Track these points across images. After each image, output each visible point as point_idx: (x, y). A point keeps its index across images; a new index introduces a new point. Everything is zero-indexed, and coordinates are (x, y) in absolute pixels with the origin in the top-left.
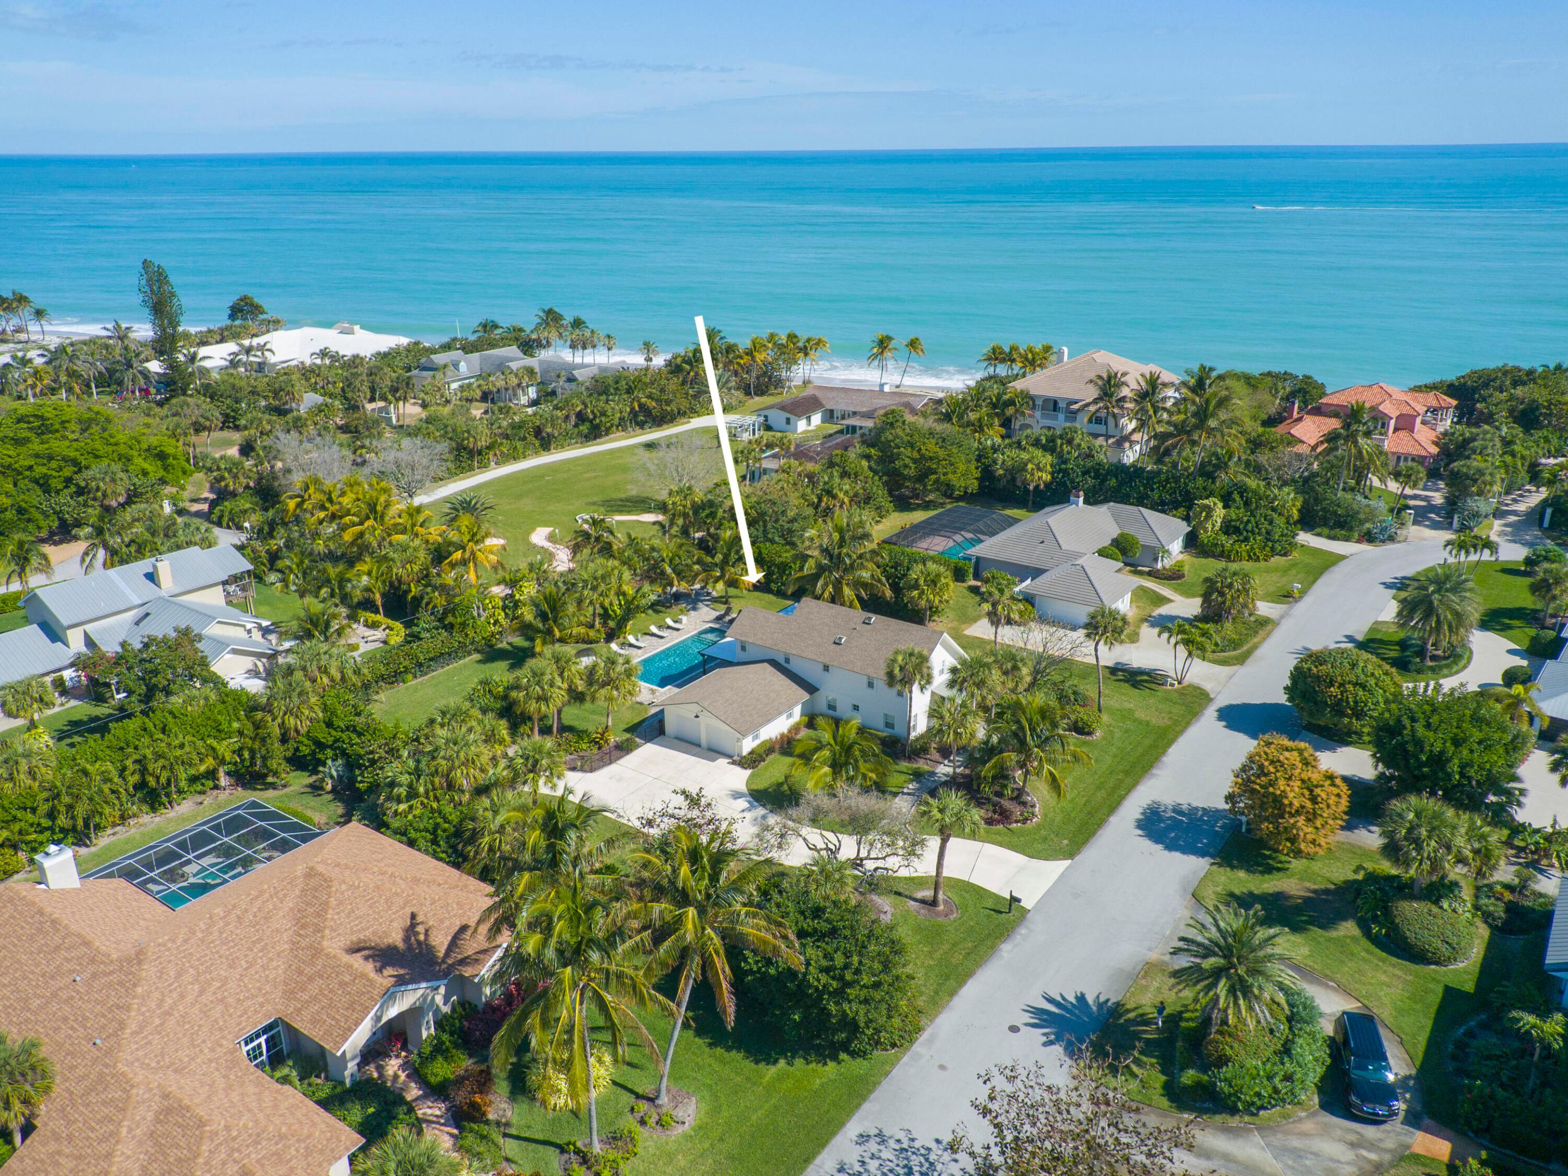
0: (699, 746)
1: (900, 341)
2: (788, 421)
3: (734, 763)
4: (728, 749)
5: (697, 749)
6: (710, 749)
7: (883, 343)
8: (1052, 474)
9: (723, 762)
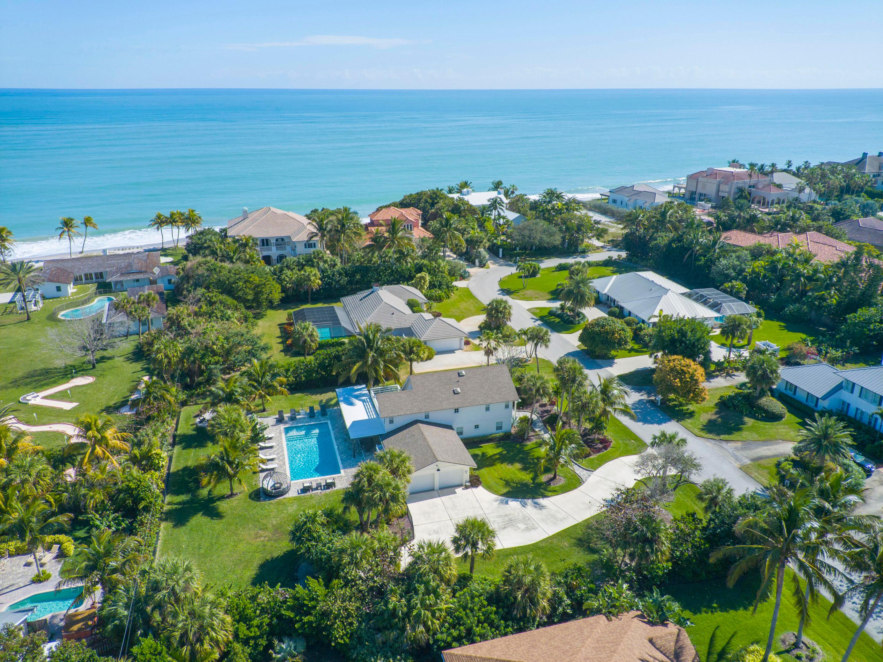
0: (433, 490)
1: (78, 221)
2: (58, 289)
3: (467, 487)
4: (457, 482)
5: (435, 493)
6: (441, 489)
7: (67, 224)
8: (321, 279)
9: (459, 490)
